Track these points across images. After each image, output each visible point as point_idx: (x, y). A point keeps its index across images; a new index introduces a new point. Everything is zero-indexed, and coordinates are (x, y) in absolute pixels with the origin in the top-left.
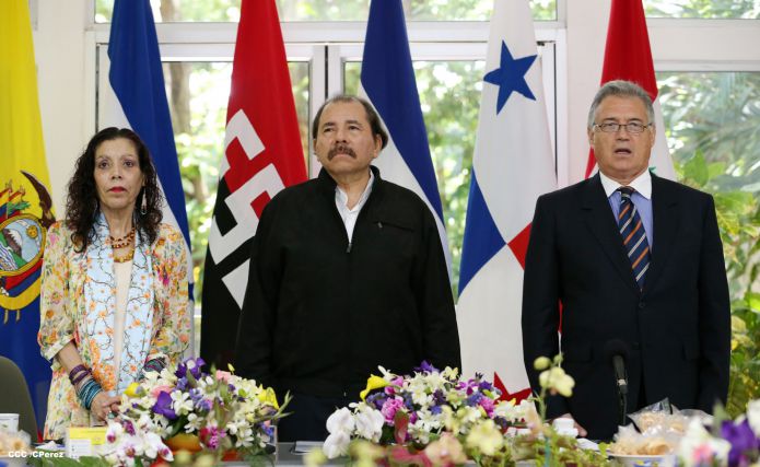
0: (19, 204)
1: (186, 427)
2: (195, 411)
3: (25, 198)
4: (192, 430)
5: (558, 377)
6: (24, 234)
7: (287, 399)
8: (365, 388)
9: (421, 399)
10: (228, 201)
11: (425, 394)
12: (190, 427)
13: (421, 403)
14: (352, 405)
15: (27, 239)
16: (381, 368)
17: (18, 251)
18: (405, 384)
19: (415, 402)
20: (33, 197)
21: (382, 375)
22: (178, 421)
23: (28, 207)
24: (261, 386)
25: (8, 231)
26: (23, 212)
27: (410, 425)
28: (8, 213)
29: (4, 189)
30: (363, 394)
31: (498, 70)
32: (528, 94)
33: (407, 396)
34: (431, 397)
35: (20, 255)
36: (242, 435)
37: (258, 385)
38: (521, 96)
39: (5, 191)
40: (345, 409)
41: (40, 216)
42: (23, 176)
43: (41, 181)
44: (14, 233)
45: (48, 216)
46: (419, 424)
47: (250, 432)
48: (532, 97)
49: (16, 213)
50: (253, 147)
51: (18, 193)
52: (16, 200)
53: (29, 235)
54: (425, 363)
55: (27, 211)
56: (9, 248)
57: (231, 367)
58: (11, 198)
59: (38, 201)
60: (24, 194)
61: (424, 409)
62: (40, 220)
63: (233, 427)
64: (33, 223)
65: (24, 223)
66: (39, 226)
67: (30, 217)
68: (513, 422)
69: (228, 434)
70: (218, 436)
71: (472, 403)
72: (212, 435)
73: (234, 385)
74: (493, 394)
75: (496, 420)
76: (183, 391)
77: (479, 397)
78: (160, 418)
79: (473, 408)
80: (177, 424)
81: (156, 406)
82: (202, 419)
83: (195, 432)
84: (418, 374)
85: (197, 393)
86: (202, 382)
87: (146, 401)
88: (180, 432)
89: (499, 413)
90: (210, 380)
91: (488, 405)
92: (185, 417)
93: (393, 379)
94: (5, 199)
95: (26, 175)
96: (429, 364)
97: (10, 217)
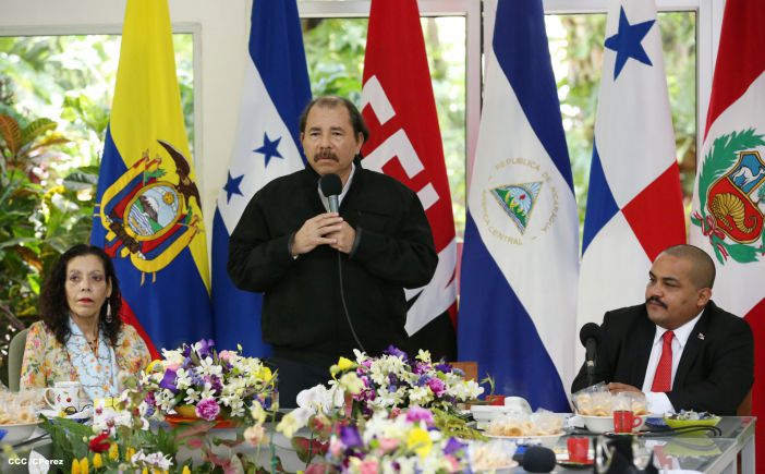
0: (155, 172)
1: (186, 400)
2: (192, 386)
3: (161, 167)
4: (192, 401)
6: (161, 201)
9: (379, 378)
11: (382, 376)
12: (190, 399)
13: (380, 383)
15: (162, 205)
17: (154, 217)
19: (375, 382)
20: (169, 165)
22: (180, 394)
23: (164, 174)
24: (262, 364)
25: (145, 198)
26: (159, 179)
27: (369, 401)
28: (145, 180)
29: (141, 158)
30: (334, 374)
31: (615, 36)
32: (645, 59)
34: (388, 380)
35: (156, 221)
36: (234, 406)
37: (259, 363)
38: (638, 62)
39: (141, 161)
41: (176, 182)
42: (159, 144)
43: (178, 149)
44: (151, 200)
45: (186, 182)
48: (649, 63)
49: (152, 180)
50: (385, 112)
51: (154, 161)
52: (153, 168)
53: (165, 201)
54: (391, 347)
55: (163, 178)
56: (146, 214)
57: (240, 348)
58: (147, 167)
59: (175, 168)
60: (160, 163)
61: (383, 387)
62: (176, 187)
63: (226, 400)
64: (168, 190)
65: (160, 190)
66: (175, 192)
67: (166, 184)
68: (464, 399)
69: (222, 405)
70: (211, 408)
71: (421, 383)
72: (205, 406)
73: (232, 364)
74: (448, 375)
75: (447, 398)
76: (185, 369)
77: (427, 378)
78: (167, 391)
79: (422, 388)
80: (179, 398)
81: (163, 381)
82: (198, 393)
83: (195, 403)
84: (385, 356)
85: (195, 371)
86: (202, 361)
87: (159, 377)
88: (182, 403)
89: (451, 392)
90: (209, 360)
91: (435, 386)
92: (185, 391)
93: (366, 361)
94: (141, 168)
95: (162, 143)
96: (395, 347)
97: (147, 184)
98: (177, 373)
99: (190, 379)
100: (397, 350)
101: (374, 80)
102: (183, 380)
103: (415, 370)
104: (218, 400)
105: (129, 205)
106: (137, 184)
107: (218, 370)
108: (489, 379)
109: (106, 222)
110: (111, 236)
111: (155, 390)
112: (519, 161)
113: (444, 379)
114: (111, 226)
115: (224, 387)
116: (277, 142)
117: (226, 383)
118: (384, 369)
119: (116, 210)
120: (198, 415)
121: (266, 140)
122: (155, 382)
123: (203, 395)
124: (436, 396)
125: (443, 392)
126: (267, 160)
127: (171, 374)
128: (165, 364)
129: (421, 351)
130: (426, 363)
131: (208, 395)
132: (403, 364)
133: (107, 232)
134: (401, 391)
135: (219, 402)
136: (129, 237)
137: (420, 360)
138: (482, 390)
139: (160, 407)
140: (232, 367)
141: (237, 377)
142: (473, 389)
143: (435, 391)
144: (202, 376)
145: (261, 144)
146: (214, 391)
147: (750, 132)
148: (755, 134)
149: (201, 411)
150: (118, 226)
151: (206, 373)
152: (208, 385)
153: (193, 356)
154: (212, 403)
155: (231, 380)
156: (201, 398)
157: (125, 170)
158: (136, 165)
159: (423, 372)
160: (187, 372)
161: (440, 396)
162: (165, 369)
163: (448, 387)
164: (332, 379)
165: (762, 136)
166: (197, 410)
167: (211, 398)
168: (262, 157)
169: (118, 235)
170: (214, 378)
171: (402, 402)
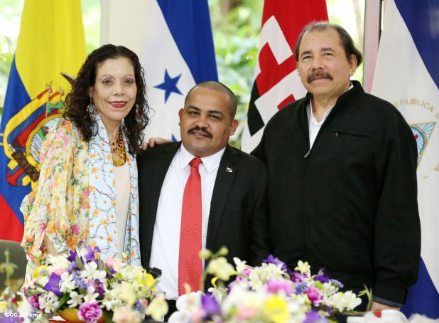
0: (57, 104)
1: (68, 302)
2: (76, 290)
3: (63, 98)
4: (75, 305)
12: (73, 303)
22: (63, 297)
24: (145, 272)
25: (47, 128)
26: (62, 111)
28: (47, 111)
29: (44, 90)
39: (45, 92)
42: (63, 77)
49: (55, 111)
51: (57, 93)
52: (56, 99)
54: (271, 256)
58: (50, 98)
60: (63, 94)
63: (107, 304)
68: (341, 310)
69: (104, 309)
70: (93, 311)
71: (299, 291)
72: (87, 309)
73: (115, 269)
74: (325, 284)
75: (324, 308)
76: (70, 273)
77: (305, 286)
78: (51, 294)
79: (299, 296)
80: (63, 301)
81: (48, 284)
82: (81, 296)
83: (78, 307)
84: (264, 264)
85: (79, 275)
86: (86, 266)
87: (44, 281)
88: (64, 306)
89: (328, 302)
90: (93, 264)
91: (312, 294)
92: (68, 294)
93: (246, 270)
94: (45, 99)
95: (65, 76)
96: (275, 257)
97: (49, 115)
98: (62, 276)
99: (74, 282)
100: (276, 260)
101: (272, 20)
102: (67, 284)
103: (293, 279)
104: (100, 304)
105: (32, 134)
106: (39, 115)
107: (101, 275)
108: (366, 291)
109: (9, 151)
110: (13, 165)
111: (39, 294)
112: (413, 101)
113: (321, 288)
114: (13, 155)
115: (107, 291)
116: (177, 79)
117: (109, 288)
118: (262, 277)
119: (19, 140)
120: (81, 318)
121: (167, 76)
122: (40, 286)
123: (86, 298)
124: (313, 306)
125: (320, 301)
126: (167, 96)
127: (55, 277)
128: (51, 270)
129: (300, 263)
130: (305, 275)
131: (91, 299)
132: (283, 272)
133: (9, 160)
135: (102, 306)
136: (31, 165)
137: (299, 272)
138: (359, 301)
139: (43, 310)
140: (115, 272)
141: (120, 282)
142: (349, 300)
143: (313, 299)
144: (86, 281)
145: (162, 81)
146: (97, 295)
149: (83, 314)
150: (20, 155)
151: (90, 278)
152: (91, 289)
153: (78, 261)
154: (95, 306)
155: (114, 285)
156: (83, 301)
157: (28, 100)
158: (40, 97)
159: (300, 281)
160: (71, 275)
161: (317, 305)
162: (50, 274)
163: (325, 298)
164: (212, 286)
166: (79, 313)
167: (93, 301)
168: (163, 92)
169: (20, 164)
170: (97, 282)
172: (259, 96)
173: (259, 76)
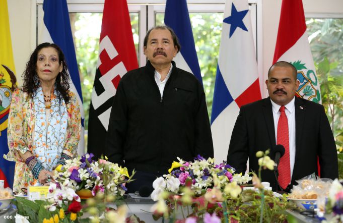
0: (1, 81)
1: (86, 186)
3: (3, 78)
4: (88, 187)
5: (267, 161)
6: (3, 95)
7: (133, 173)
8: (170, 167)
9: (198, 173)
10: (101, 79)
11: (199, 170)
12: (88, 186)
13: (197, 175)
14: (164, 176)
15: (4, 97)
16: (178, 158)
18: (190, 166)
19: (195, 174)
21: (178, 161)
22: (81, 183)
23: (5, 82)
24: (121, 167)
26: (3, 84)
27: (193, 185)
30: (170, 170)
31: (229, 17)
32: (244, 28)
33: (191, 171)
34: (202, 172)
35: (1, 105)
36: (112, 190)
37: (119, 166)
38: (241, 29)
40: (161, 177)
41: (11, 86)
43: (11, 69)
45: (15, 86)
46: (196, 185)
47: (116, 188)
48: (246, 30)
50: (113, 53)
51: (0, 75)
53: (6, 95)
57: (106, 158)
59: (10, 79)
60: (3, 76)
61: (199, 177)
62: (11, 88)
63: (108, 186)
64: (7, 90)
65: (3, 90)
66: (10, 91)
67: (6, 87)
71: (221, 175)
76: (84, 169)
77: (225, 172)
78: (73, 181)
80: (82, 185)
81: (71, 176)
82: (93, 182)
83: (90, 188)
85: (91, 170)
86: (92, 164)
88: (83, 188)
90: (96, 163)
91: (229, 176)
92: (85, 181)
93: (184, 163)
95: (4, 66)
98: (79, 171)
99: (87, 174)
101: (107, 38)
102: (83, 174)
107: (101, 170)
113: (231, 172)
123: (96, 183)
125: (232, 179)
134: (209, 179)
138: (250, 179)
141: (111, 173)
142: (247, 178)
147: (299, 62)
148: (301, 63)
152: (98, 178)
153: (87, 161)
165: (304, 64)
170: (100, 174)
171: (210, 185)
172: (101, 76)
173: (101, 65)
